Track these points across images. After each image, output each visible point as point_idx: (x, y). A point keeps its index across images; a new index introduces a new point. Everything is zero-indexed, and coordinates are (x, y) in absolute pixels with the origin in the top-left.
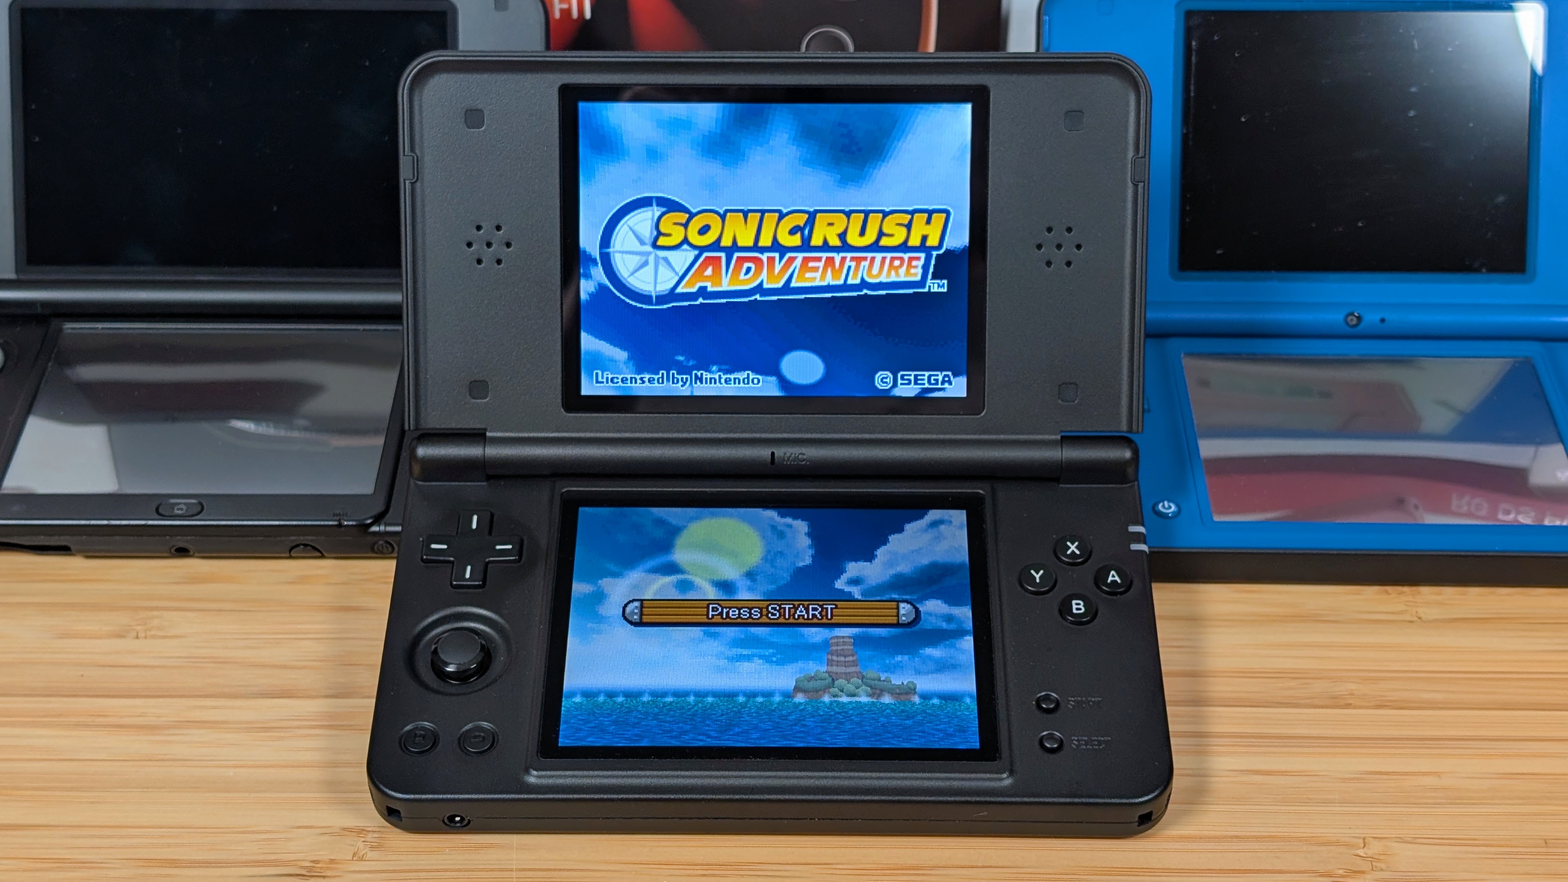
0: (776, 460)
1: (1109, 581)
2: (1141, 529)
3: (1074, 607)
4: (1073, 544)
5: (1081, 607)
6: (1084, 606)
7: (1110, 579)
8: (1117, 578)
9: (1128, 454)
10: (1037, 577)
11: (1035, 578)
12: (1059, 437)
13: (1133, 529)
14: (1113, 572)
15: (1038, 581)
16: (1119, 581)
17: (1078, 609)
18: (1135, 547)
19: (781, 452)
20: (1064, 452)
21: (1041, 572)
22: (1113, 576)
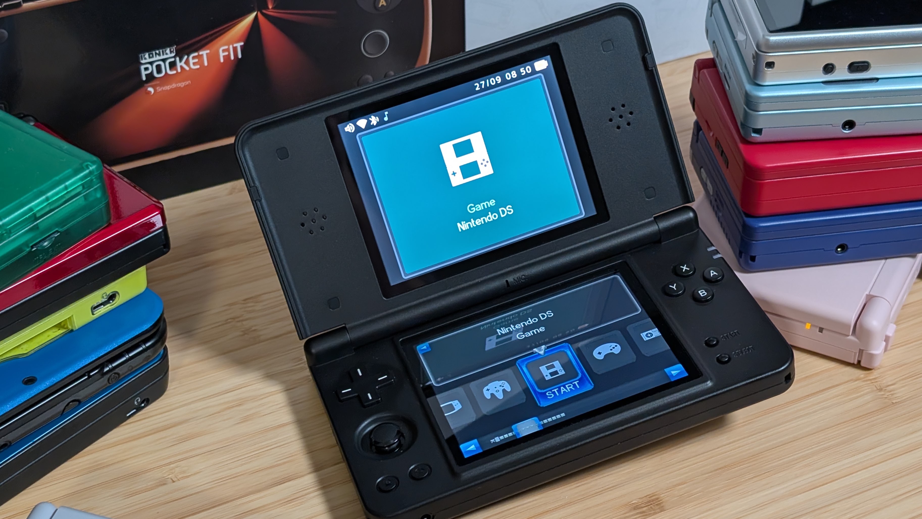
0: (510, 284)
1: (712, 276)
2: (713, 248)
3: (701, 294)
4: (684, 266)
5: (704, 292)
6: (705, 292)
7: (712, 275)
8: (715, 273)
9: (691, 215)
10: (674, 287)
11: (673, 288)
12: (653, 218)
13: (710, 249)
14: (712, 271)
15: (675, 289)
16: (717, 274)
17: (703, 294)
18: (715, 257)
19: (510, 279)
20: (659, 225)
21: (675, 285)
22: (713, 273)
